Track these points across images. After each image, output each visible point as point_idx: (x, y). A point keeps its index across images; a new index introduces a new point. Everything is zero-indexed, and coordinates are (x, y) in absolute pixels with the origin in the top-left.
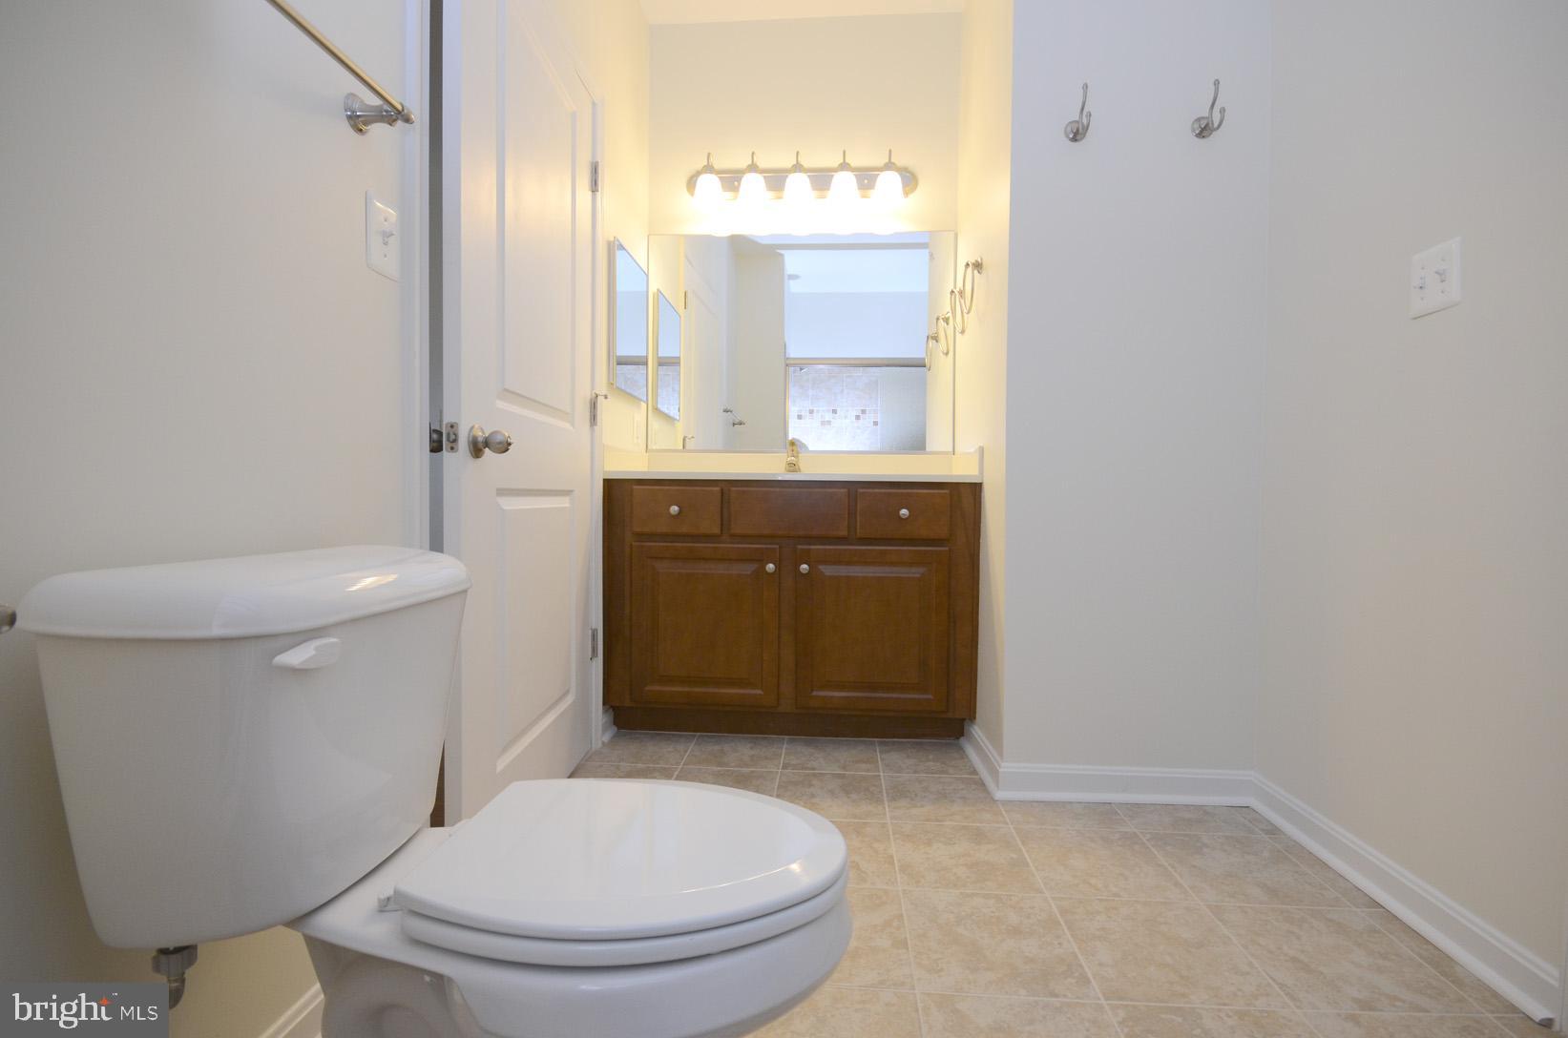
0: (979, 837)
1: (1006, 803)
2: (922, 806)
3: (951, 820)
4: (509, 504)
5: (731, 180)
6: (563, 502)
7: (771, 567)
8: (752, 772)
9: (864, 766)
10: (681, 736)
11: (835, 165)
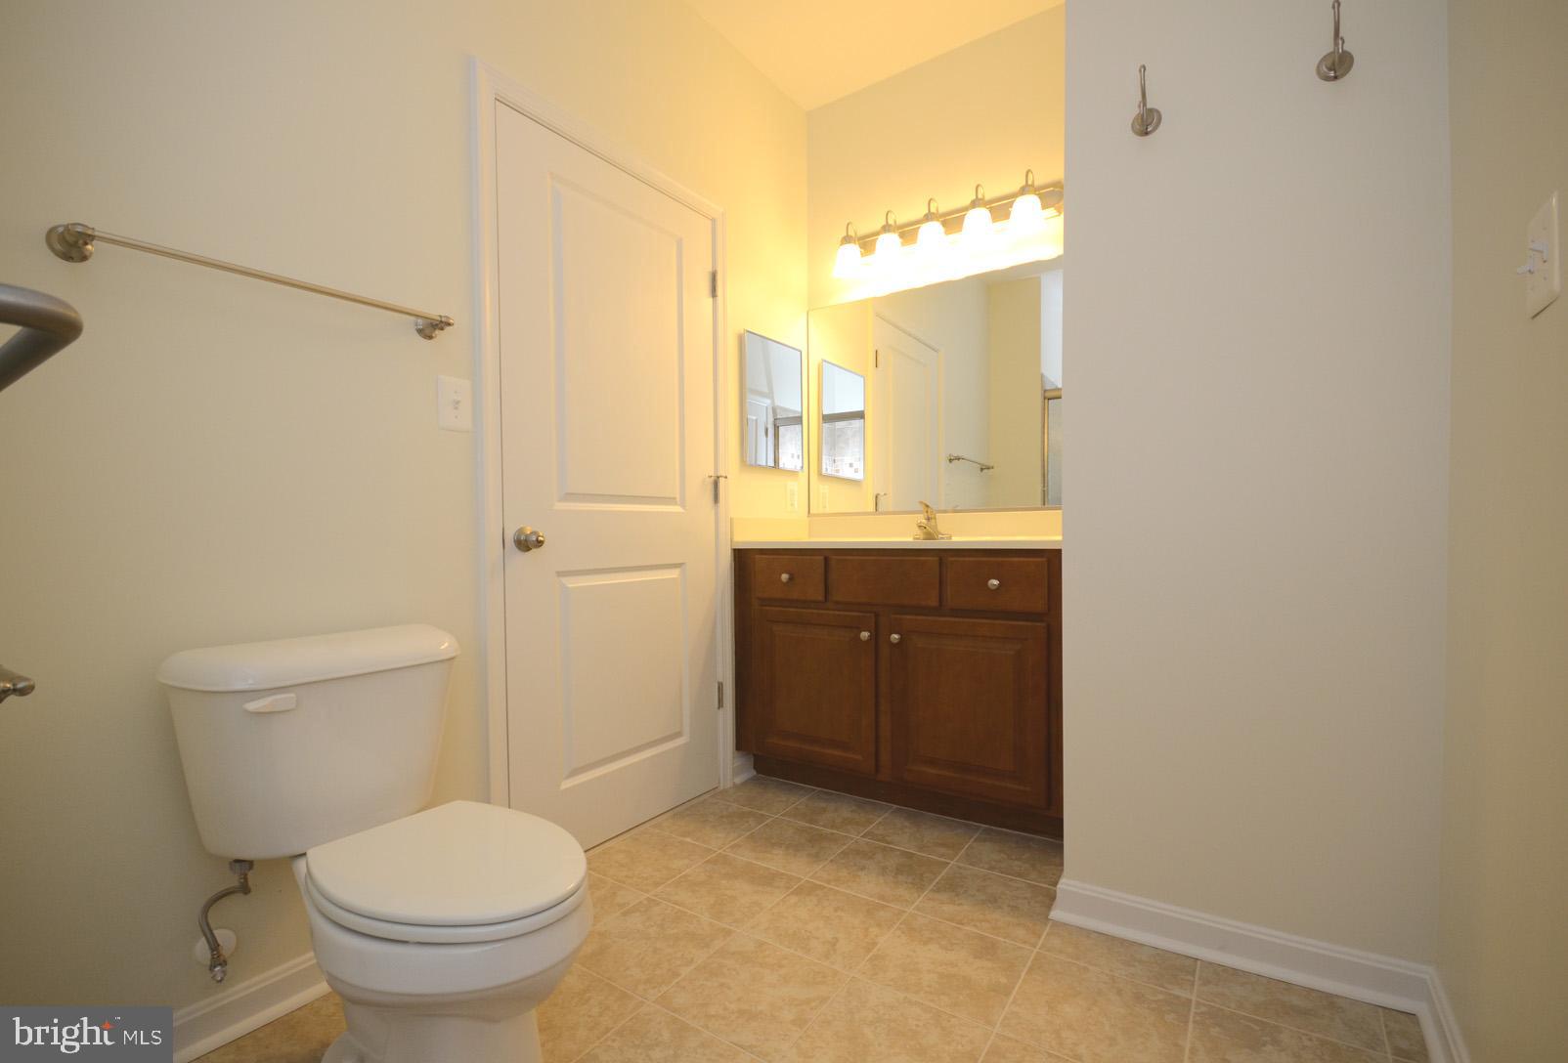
0: (987, 949)
1: (1057, 924)
2: (959, 905)
3: (975, 926)
4: (572, 583)
5: (867, 243)
6: (674, 574)
7: (865, 635)
8: (832, 834)
9: (943, 850)
10: (803, 788)
11: (967, 202)
